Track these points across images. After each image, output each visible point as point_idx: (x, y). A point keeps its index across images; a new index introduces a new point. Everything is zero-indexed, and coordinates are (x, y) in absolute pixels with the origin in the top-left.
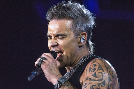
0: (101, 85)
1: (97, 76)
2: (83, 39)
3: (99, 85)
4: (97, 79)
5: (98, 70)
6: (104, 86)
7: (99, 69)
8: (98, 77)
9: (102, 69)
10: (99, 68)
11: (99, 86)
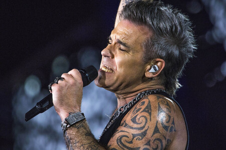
0: (136, 138)
1: (137, 121)
2: (155, 68)
3: (134, 136)
4: (135, 126)
5: (142, 112)
6: (142, 139)
7: (144, 111)
8: (138, 124)
9: (150, 111)
10: (145, 109)
11: (133, 139)
